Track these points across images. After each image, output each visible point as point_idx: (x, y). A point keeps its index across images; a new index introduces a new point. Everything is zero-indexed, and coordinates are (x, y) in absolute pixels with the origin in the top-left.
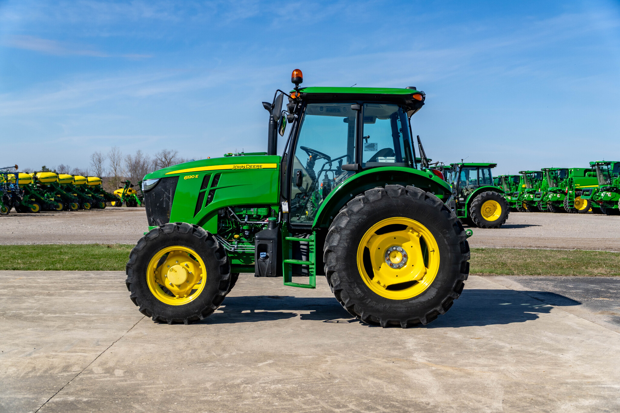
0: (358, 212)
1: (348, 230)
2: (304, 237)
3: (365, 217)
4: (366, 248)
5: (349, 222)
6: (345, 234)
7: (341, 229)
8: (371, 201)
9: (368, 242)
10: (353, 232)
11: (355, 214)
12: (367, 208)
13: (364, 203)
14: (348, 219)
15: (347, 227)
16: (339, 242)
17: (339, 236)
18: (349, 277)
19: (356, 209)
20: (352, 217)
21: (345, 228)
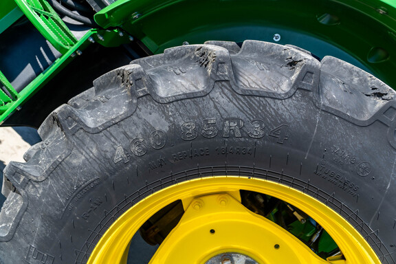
0: (250, 94)
1: (167, 118)
2: (72, 27)
3: (256, 130)
4: (179, 202)
5: (192, 97)
6: (146, 123)
7: (151, 96)
8: (324, 101)
9: (198, 197)
10: (175, 136)
11: (233, 92)
12: (290, 110)
13: (297, 86)
14: (201, 87)
15: (171, 107)
16: (106, 127)
17: (123, 110)
18: (40, 248)
19: (254, 77)
20: (217, 94)
21: (162, 104)
